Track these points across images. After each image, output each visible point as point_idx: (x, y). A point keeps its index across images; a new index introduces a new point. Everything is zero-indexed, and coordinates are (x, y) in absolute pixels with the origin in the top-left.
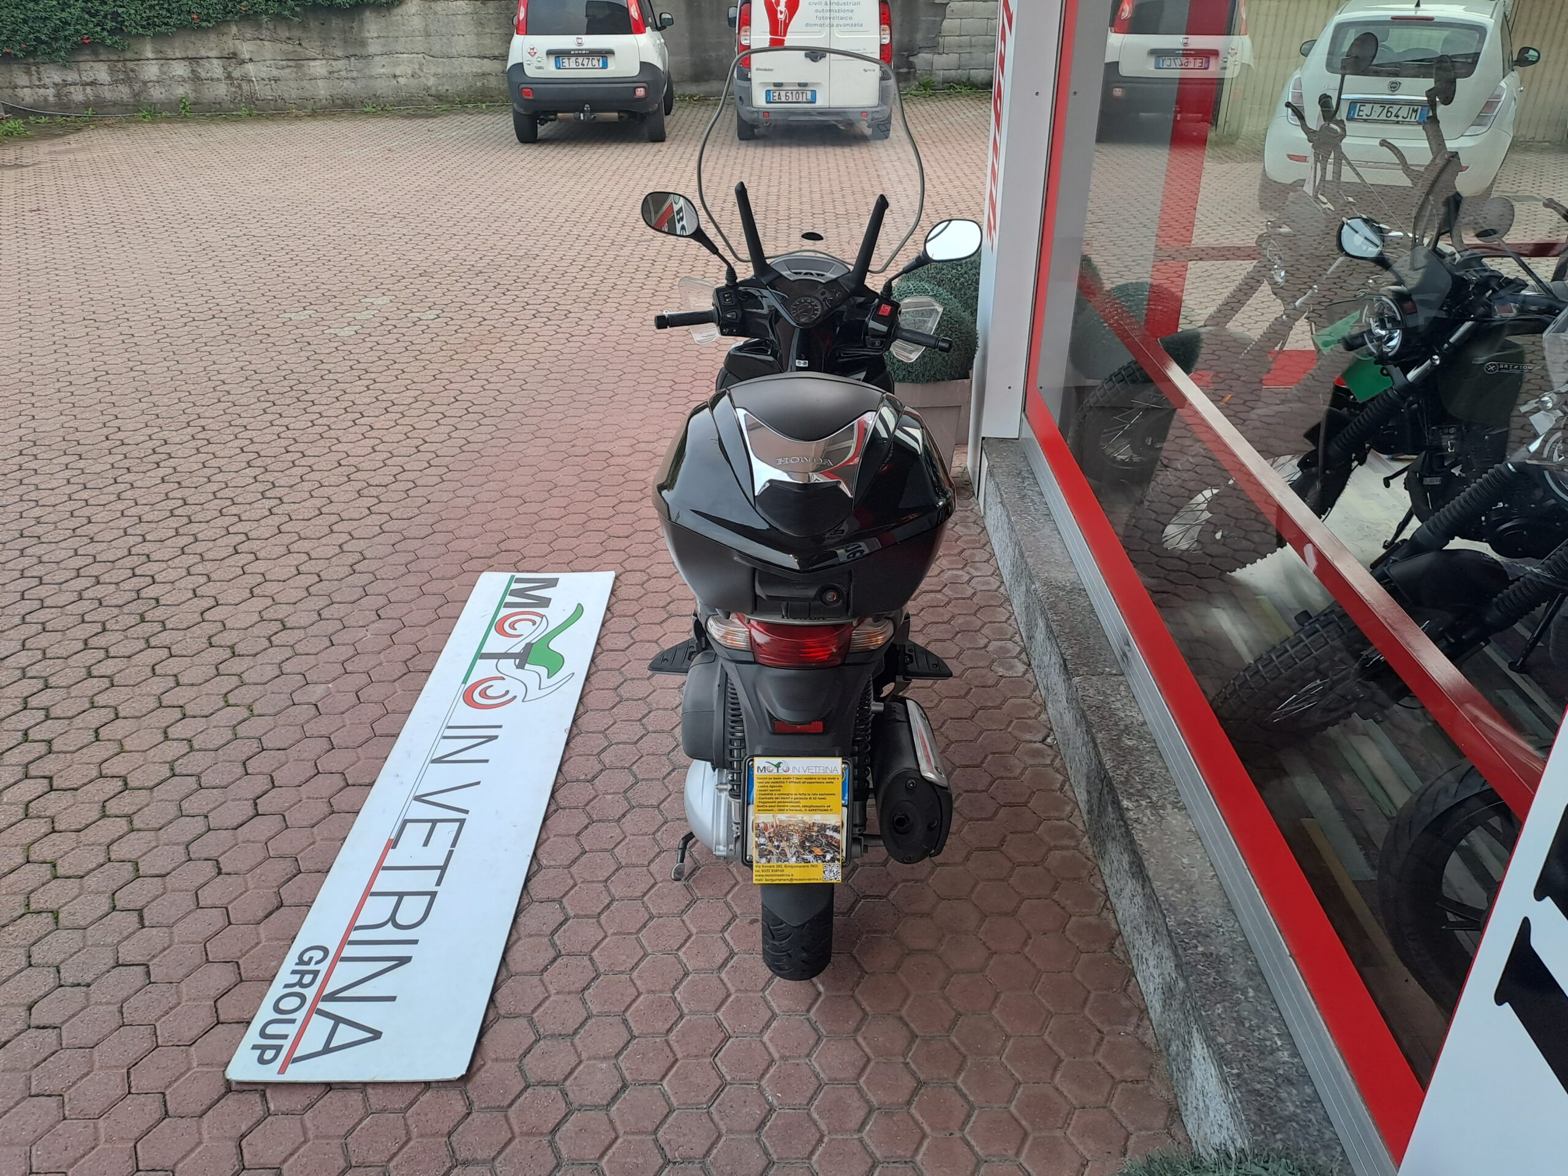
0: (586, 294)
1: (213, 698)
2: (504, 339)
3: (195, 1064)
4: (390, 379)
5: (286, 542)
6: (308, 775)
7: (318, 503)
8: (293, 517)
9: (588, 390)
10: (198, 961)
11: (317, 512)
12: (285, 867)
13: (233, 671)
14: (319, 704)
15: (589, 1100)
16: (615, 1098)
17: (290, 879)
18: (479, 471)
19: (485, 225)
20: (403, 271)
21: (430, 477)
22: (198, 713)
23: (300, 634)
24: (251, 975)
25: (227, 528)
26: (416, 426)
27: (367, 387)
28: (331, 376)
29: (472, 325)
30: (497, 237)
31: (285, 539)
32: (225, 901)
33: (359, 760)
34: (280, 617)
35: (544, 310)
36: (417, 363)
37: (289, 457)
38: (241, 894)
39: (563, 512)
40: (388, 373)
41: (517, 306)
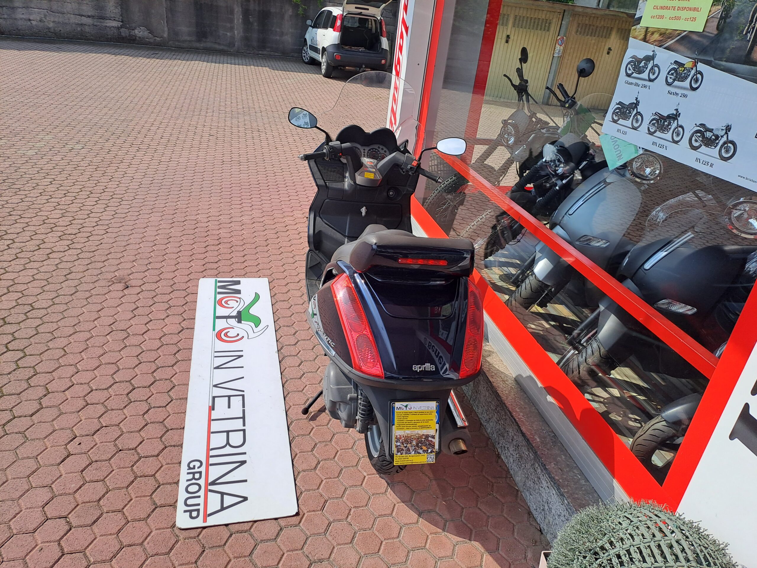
0: (164, 141)
2: (123, 161)
3: (39, 542)
4: (63, 179)
5: (23, 263)
6: (68, 386)
7: (38, 242)
8: (24, 250)
9: (177, 189)
10: (27, 488)
11: (37, 248)
12: (67, 435)
13: (7, 332)
14: (65, 348)
15: (265, 538)
16: (278, 535)
17: (72, 441)
18: (126, 228)
19: (98, 103)
20: (56, 123)
21: (100, 230)
23: (44, 312)
24: (61, 492)
27: (50, 182)
28: (28, 176)
29: (104, 153)
30: (106, 110)
31: (23, 261)
32: (35, 454)
33: (96, 377)
34: (30, 303)
35: (143, 148)
36: (77, 171)
37: (13, 218)
38: (44, 450)
39: (179, 250)
40: (62, 175)
41: (127, 145)
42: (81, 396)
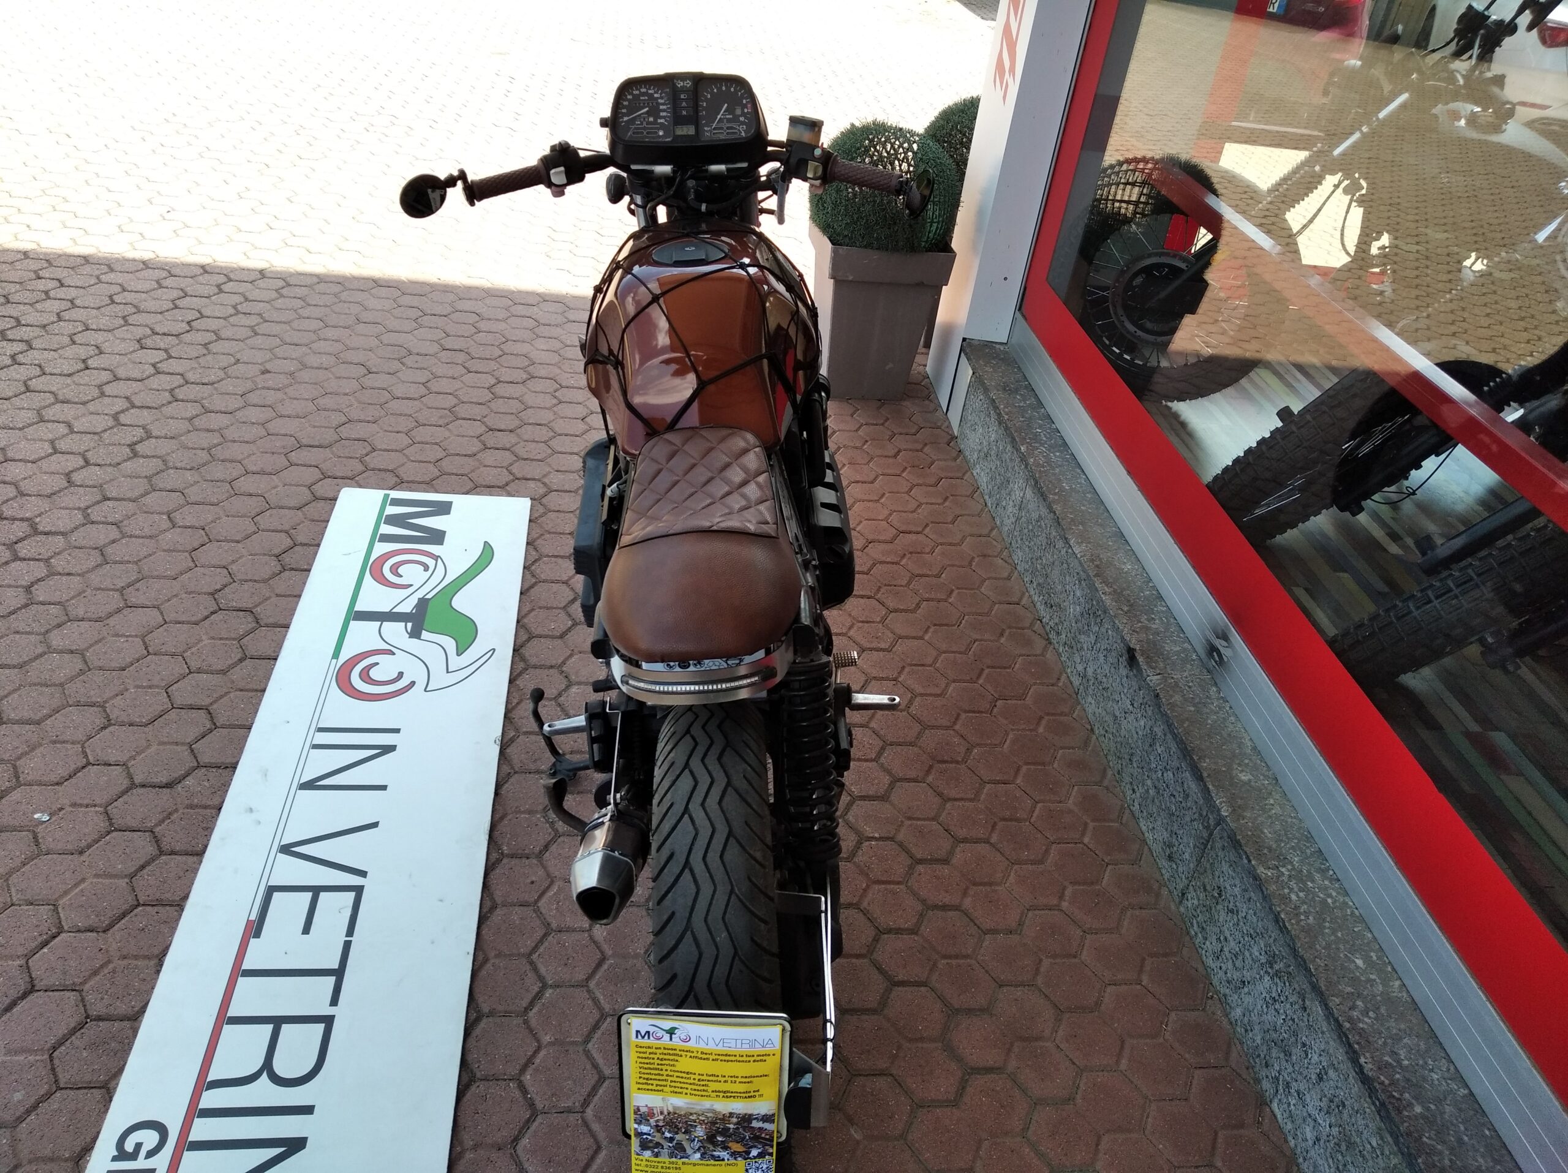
42: (98, 801)
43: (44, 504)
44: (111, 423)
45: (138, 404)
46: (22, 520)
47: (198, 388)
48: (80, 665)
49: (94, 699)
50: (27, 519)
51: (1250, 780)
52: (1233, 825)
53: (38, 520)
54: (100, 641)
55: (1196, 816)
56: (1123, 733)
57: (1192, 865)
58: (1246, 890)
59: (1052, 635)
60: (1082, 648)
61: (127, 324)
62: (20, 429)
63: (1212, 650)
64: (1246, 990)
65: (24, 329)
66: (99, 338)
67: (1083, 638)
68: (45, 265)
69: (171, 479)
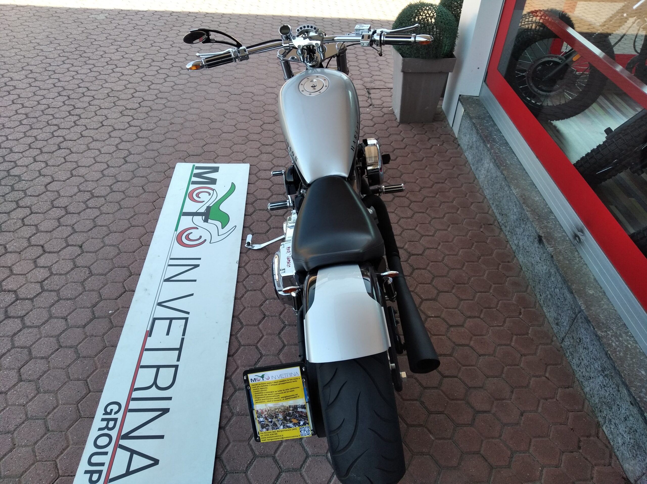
1: (59, 240)
22: (52, 250)
25: (52, 133)
26: (147, 74)
43: (94, 185)
44: (115, 149)
45: (124, 140)
46: (87, 191)
47: (147, 132)
48: (117, 251)
49: (124, 265)
50: (90, 191)
51: (593, 294)
52: (587, 313)
53: (93, 191)
54: (124, 240)
55: (570, 308)
56: (536, 271)
57: (567, 328)
58: (592, 340)
59: (503, 227)
60: (517, 234)
61: (115, 105)
62: (82, 153)
63: (576, 236)
64: (591, 380)
65: (77, 110)
66: (105, 112)
67: (517, 229)
68: (81, 81)
69: (141, 172)
